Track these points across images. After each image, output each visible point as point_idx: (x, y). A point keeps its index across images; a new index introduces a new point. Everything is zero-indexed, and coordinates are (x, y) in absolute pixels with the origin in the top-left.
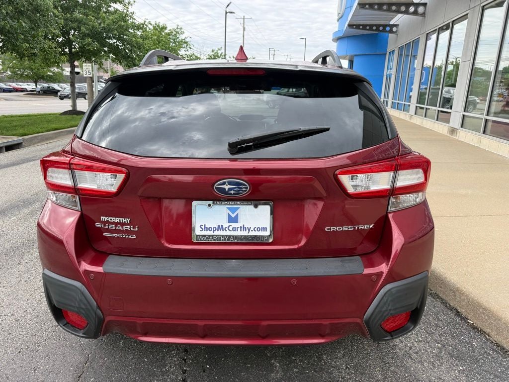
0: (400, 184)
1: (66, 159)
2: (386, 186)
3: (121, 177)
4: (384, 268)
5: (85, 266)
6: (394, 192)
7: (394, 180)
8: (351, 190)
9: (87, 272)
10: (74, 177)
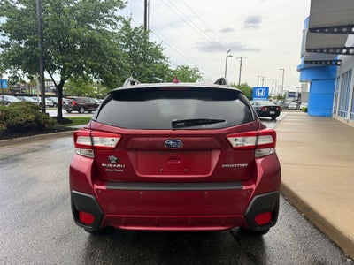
0: (260, 143)
1: (89, 131)
2: (253, 144)
3: (117, 139)
4: (254, 187)
5: (97, 187)
6: (257, 147)
7: (257, 141)
8: (234, 146)
9: (97, 190)
10: (92, 140)
